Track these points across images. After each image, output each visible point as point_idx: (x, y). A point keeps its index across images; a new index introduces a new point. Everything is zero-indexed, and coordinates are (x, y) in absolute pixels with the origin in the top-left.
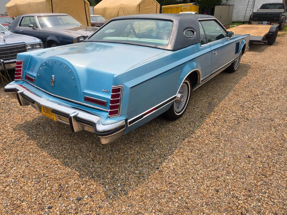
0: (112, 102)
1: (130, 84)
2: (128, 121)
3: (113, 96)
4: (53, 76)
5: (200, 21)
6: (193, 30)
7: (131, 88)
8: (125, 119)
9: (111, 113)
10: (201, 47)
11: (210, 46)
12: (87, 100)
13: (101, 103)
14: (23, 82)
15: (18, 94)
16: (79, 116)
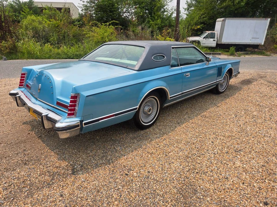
0: (71, 106)
1: (86, 93)
2: (83, 122)
3: (71, 102)
4: (40, 85)
5: (173, 48)
6: (164, 55)
7: (87, 96)
8: (80, 120)
9: (69, 114)
10: (170, 69)
11: (181, 69)
12: (59, 104)
13: (65, 107)
14: (24, 89)
15: (16, 98)
16: (49, 116)
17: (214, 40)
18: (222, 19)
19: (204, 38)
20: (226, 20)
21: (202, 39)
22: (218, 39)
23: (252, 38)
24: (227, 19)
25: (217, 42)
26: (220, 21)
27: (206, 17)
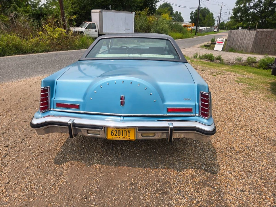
4: (122, 96)
17: (96, 31)
18: (98, 10)
19: (86, 29)
20: (103, 12)
21: (85, 30)
22: (99, 29)
23: (125, 29)
24: (103, 10)
25: (99, 32)
26: (97, 12)
27: (77, 7)
